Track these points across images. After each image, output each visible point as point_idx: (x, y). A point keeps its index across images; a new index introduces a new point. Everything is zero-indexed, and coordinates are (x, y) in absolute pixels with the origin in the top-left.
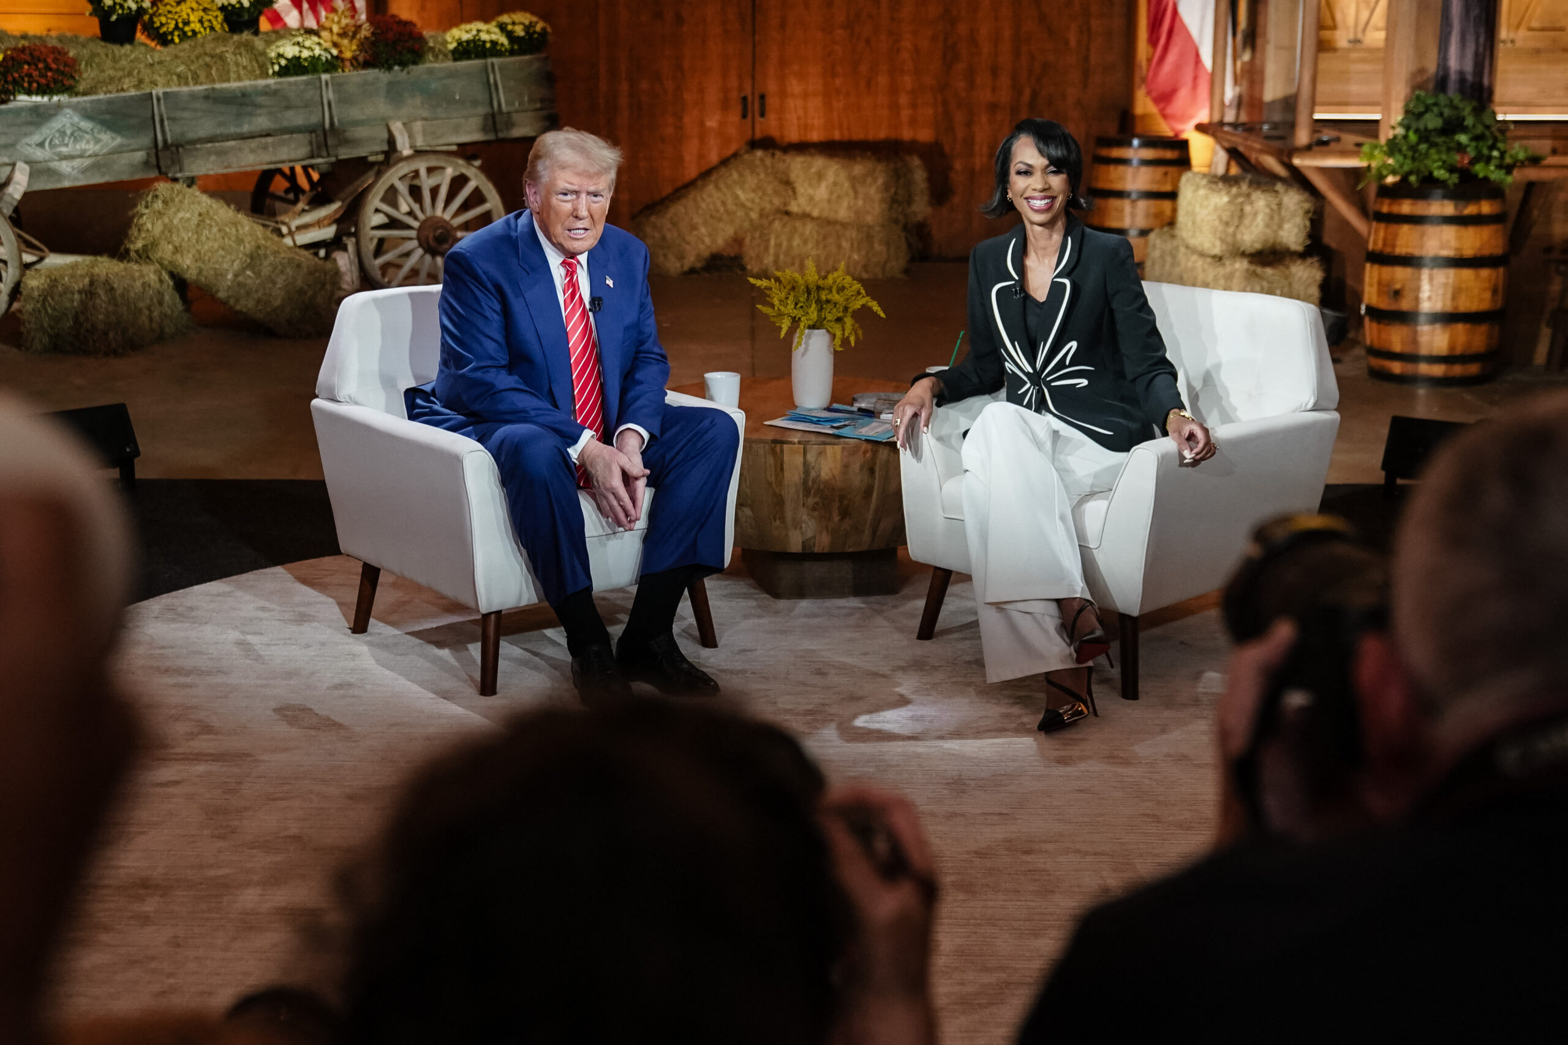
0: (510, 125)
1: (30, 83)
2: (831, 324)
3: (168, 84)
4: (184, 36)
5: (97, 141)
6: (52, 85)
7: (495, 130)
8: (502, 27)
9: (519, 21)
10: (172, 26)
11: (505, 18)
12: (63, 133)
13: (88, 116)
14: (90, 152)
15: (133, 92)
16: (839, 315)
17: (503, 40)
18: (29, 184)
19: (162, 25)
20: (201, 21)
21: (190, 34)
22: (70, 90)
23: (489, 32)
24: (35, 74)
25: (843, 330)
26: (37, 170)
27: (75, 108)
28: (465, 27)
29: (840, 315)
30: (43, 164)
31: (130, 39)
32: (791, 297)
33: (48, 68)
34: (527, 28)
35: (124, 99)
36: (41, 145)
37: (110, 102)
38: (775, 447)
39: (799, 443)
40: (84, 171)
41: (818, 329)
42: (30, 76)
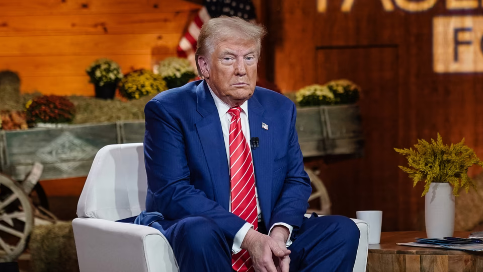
0: (334, 146)
1: (45, 116)
2: (451, 178)
3: (127, 118)
4: (141, 94)
5: (84, 151)
6: (58, 118)
7: (325, 149)
8: (331, 88)
9: (340, 85)
10: (134, 88)
11: (333, 83)
12: (63, 146)
13: (79, 136)
14: (79, 158)
15: (106, 123)
16: (456, 171)
17: (330, 95)
18: (42, 176)
19: (129, 88)
20: (152, 85)
21: (145, 93)
22: (68, 121)
23: (322, 91)
24: (48, 110)
25: (460, 181)
26: (48, 168)
27: (71, 131)
28: (308, 88)
29: (458, 170)
30: (52, 165)
31: (111, 96)
32: (422, 160)
33: (56, 107)
34: (346, 89)
35: (100, 127)
36: (50, 153)
37: (92, 128)
38: (400, 256)
39: (417, 253)
40: (76, 169)
41: (443, 182)
42: (45, 112)
